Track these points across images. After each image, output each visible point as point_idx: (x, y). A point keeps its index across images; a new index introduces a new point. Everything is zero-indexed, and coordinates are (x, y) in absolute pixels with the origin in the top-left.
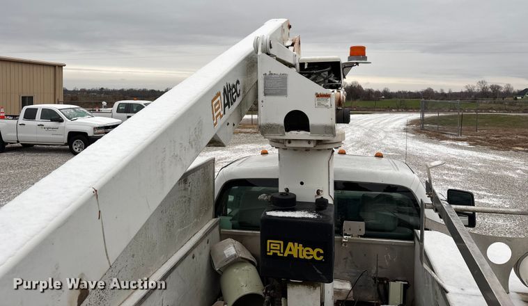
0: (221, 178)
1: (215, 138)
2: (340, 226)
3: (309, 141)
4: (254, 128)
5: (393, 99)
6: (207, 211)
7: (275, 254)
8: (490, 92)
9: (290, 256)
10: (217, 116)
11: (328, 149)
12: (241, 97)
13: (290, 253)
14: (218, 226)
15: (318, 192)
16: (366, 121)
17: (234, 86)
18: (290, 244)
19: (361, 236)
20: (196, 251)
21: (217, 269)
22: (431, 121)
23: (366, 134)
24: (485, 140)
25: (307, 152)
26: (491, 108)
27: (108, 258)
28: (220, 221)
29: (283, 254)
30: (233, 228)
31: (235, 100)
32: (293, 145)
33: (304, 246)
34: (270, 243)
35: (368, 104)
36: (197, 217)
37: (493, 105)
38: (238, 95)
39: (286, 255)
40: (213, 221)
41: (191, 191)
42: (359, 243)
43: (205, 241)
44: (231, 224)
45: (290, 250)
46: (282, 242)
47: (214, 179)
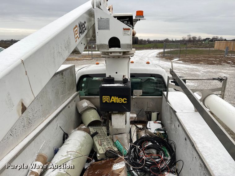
0: (78, 74)
1: (76, 49)
2: (132, 92)
3: (120, 52)
4: (90, 57)
5: (151, 44)
6: (73, 88)
7: (106, 102)
8: (192, 40)
9: (113, 102)
10: (77, 37)
11: (128, 57)
12: (87, 31)
13: (113, 101)
14: (79, 95)
15: (124, 76)
16: (140, 53)
17: (83, 24)
18: (113, 97)
19: (141, 96)
20: (70, 105)
21: (80, 112)
22: (168, 52)
23: (140, 59)
24: (189, 60)
25: (119, 58)
26: (192, 47)
27: (33, 94)
28: (79, 93)
29: (110, 101)
30: (85, 96)
31: (84, 31)
32: (113, 54)
33: (119, 98)
34: (104, 97)
35: (141, 46)
36: (69, 90)
37: (192, 46)
38: (86, 29)
39: (111, 102)
40: (76, 93)
41: (65, 79)
42: (140, 98)
43: (74, 101)
44: (84, 94)
45: (113, 100)
46: (109, 97)
47: (75, 75)
